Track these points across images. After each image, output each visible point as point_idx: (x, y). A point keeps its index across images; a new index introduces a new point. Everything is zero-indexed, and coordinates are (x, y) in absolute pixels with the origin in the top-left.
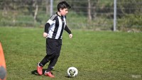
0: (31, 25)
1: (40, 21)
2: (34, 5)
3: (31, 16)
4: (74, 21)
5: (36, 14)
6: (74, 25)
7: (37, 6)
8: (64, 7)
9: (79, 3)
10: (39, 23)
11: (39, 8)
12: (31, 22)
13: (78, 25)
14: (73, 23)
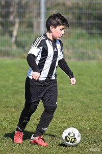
0: (7, 54)
1: (23, 47)
2: (11, 18)
3: (7, 37)
4: (82, 46)
5: (15, 33)
6: (83, 53)
7: (17, 20)
8: (58, 24)
9: (91, 14)
10: (21, 50)
11: (20, 23)
12: (7, 48)
13: (91, 53)
14: (81, 50)
